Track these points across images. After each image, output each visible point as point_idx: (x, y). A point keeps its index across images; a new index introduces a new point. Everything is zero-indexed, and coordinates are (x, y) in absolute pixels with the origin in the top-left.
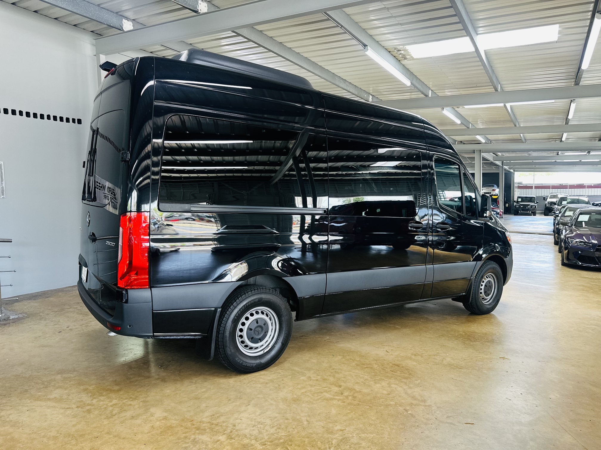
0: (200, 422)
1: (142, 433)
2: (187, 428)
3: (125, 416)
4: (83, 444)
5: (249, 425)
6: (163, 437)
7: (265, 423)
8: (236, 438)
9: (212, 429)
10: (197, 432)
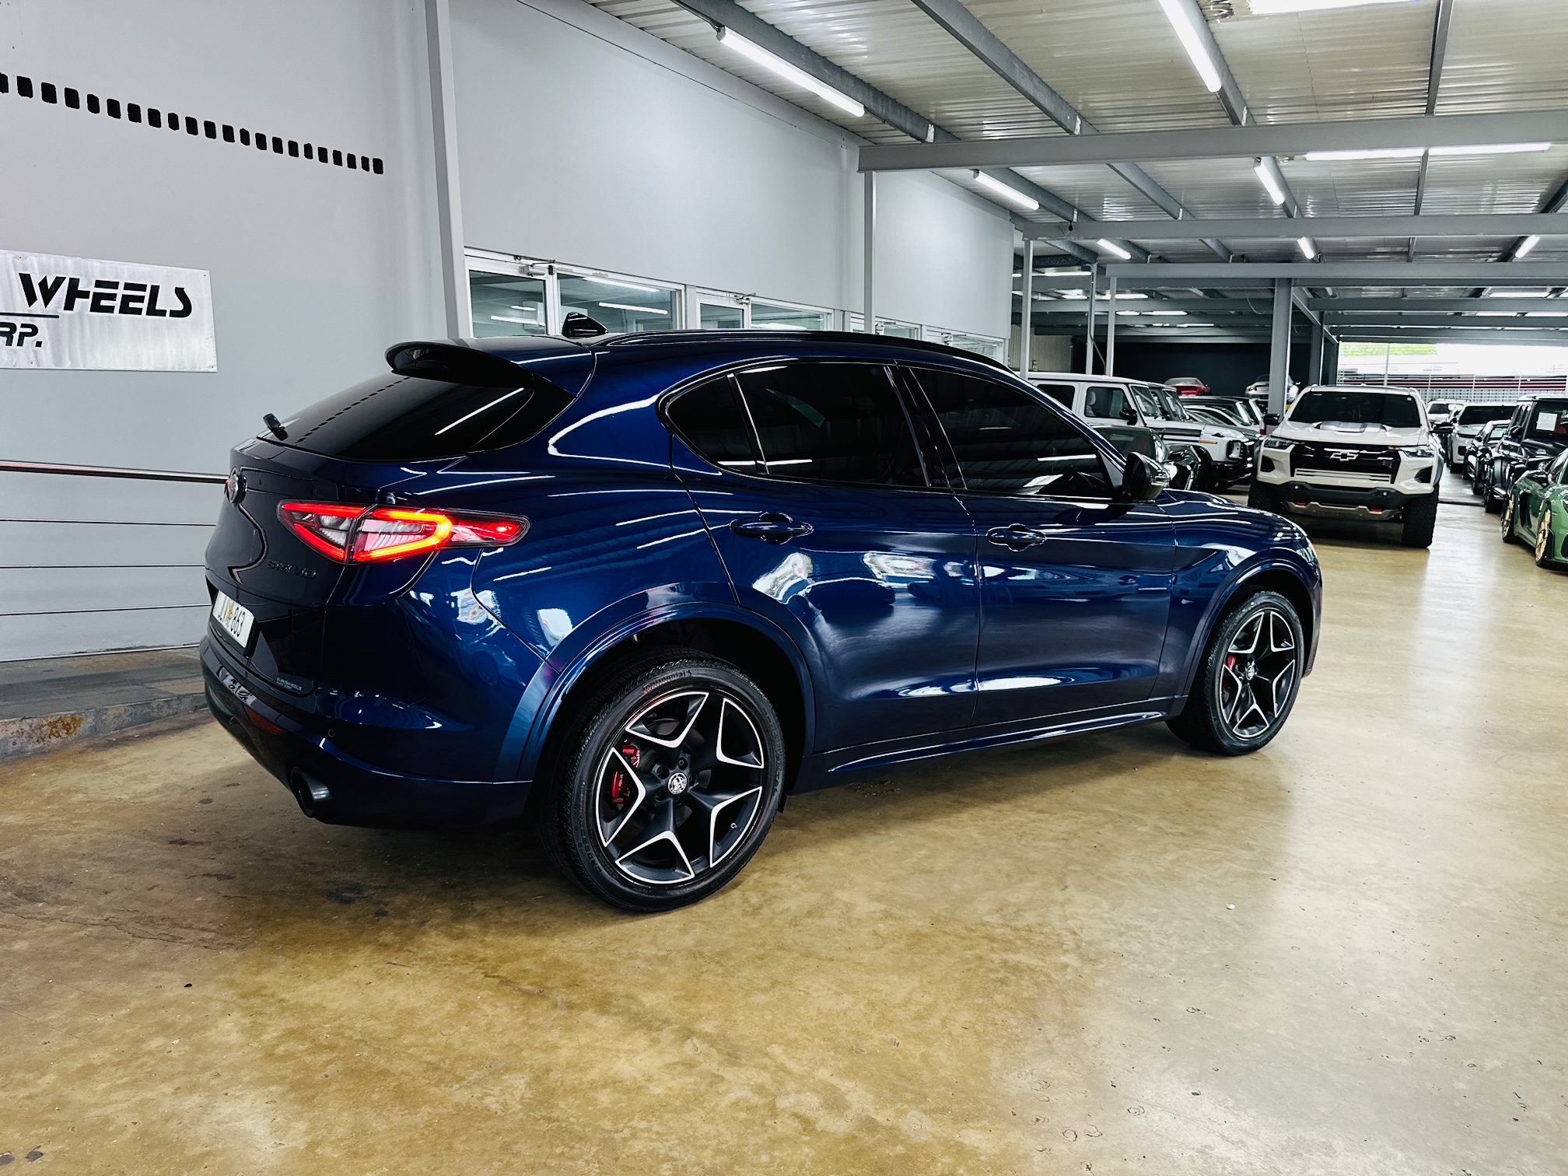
0: (983, 924)
1: (863, 947)
2: (963, 938)
3: (788, 910)
4: (744, 974)
5: (1109, 933)
6: (923, 956)
7: (1141, 927)
8: (1104, 961)
9: (1027, 940)
10: (995, 945)
